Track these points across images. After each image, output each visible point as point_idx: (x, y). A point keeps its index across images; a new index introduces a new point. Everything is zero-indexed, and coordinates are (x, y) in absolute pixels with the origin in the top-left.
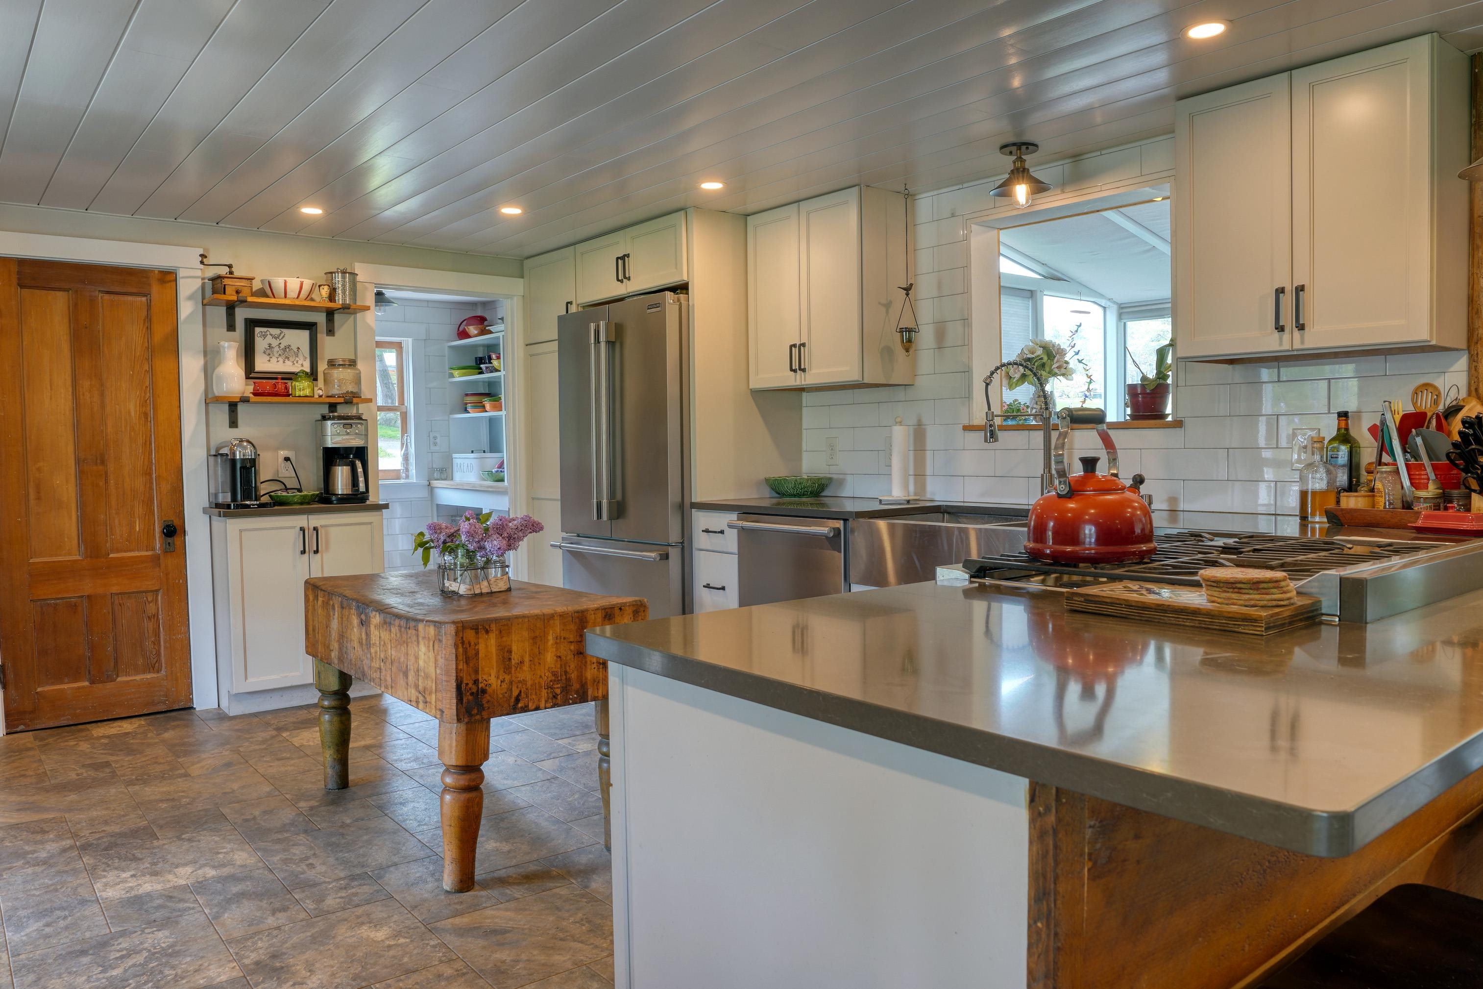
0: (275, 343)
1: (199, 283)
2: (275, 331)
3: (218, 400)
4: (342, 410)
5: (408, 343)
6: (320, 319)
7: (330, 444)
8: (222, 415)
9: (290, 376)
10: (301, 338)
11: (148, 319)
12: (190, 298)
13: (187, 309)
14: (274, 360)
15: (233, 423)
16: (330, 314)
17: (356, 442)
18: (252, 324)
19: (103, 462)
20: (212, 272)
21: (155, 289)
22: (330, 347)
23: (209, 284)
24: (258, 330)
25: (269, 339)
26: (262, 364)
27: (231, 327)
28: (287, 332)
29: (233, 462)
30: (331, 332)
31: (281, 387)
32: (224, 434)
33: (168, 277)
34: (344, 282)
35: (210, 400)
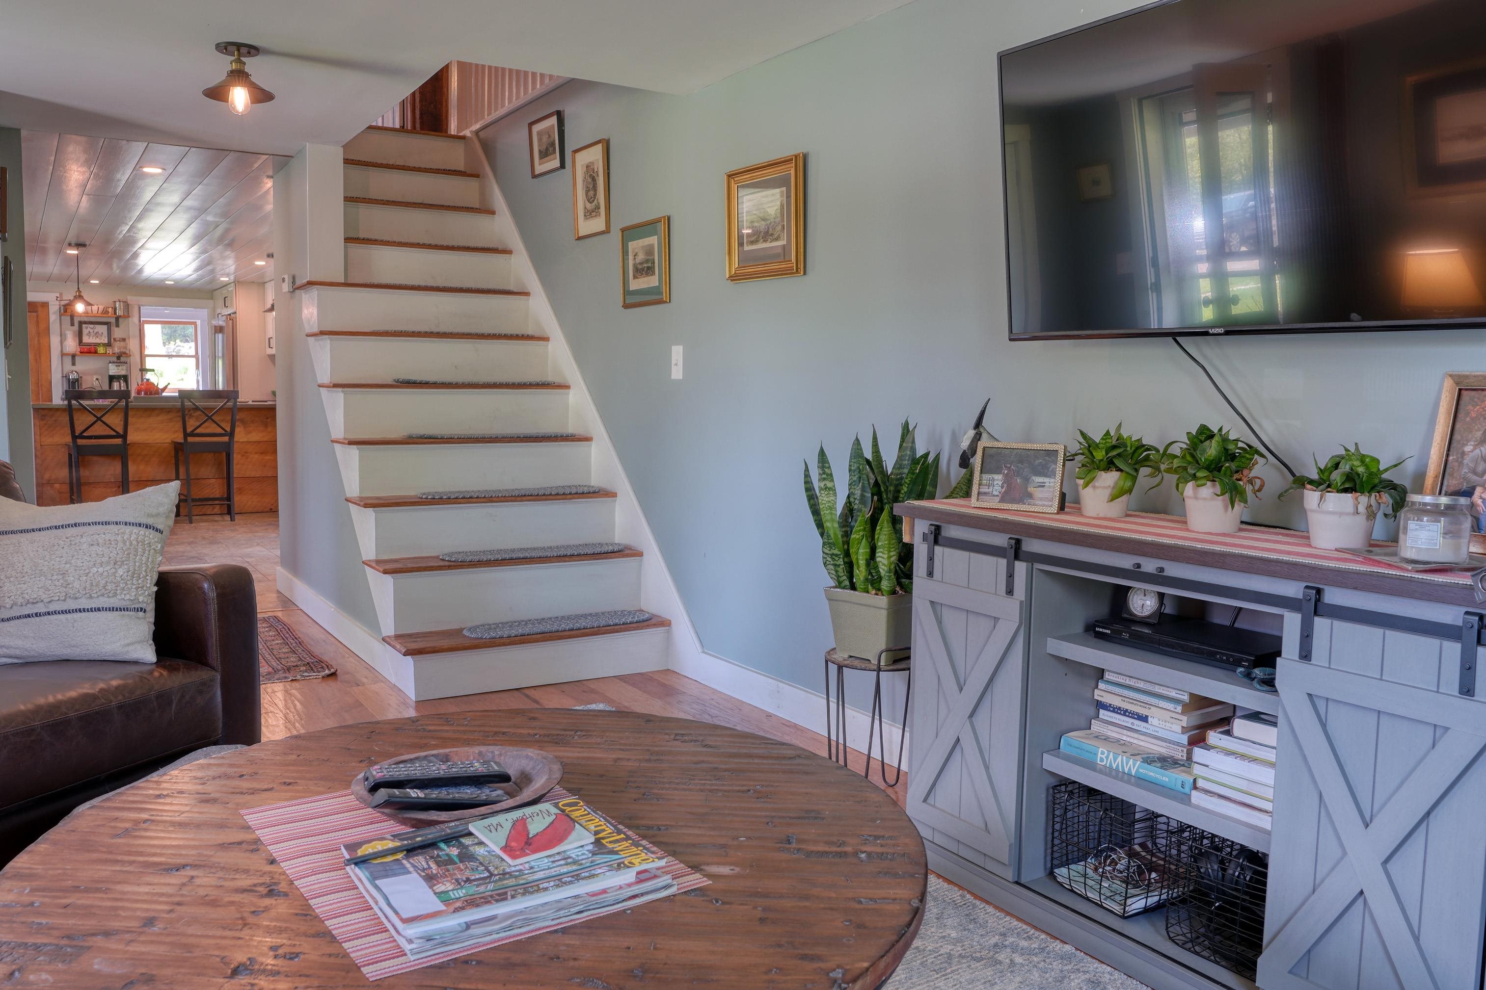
0: (91, 331)
1: (57, 307)
2: (92, 326)
3: (67, 354)
4: (122, 359)
6: (113, 320)
7: (111, 374)
8: (68, 360)
9: (98, 345)
10: (103, 329)
11: (38, 322)
12: (54, 313)
13: (53, 317)
14: (91, 338)
15: (74, 364)
16: (117, 319)
17: (123, 373)
18: (81, 323)
20: (63, 303)
21: (40, 309)
22: (117, 333)
23: (62, 308)
24: (84, 326)
25: (89, 329)
26: (86, 339)
27: (72, 324)
28: (97, 326)
29: (69, 380)
30: (117, 326)
31: (93, 350)
32: (68, 367)
33: (45, 305)
34: (120, 305)
35: (63, 355)
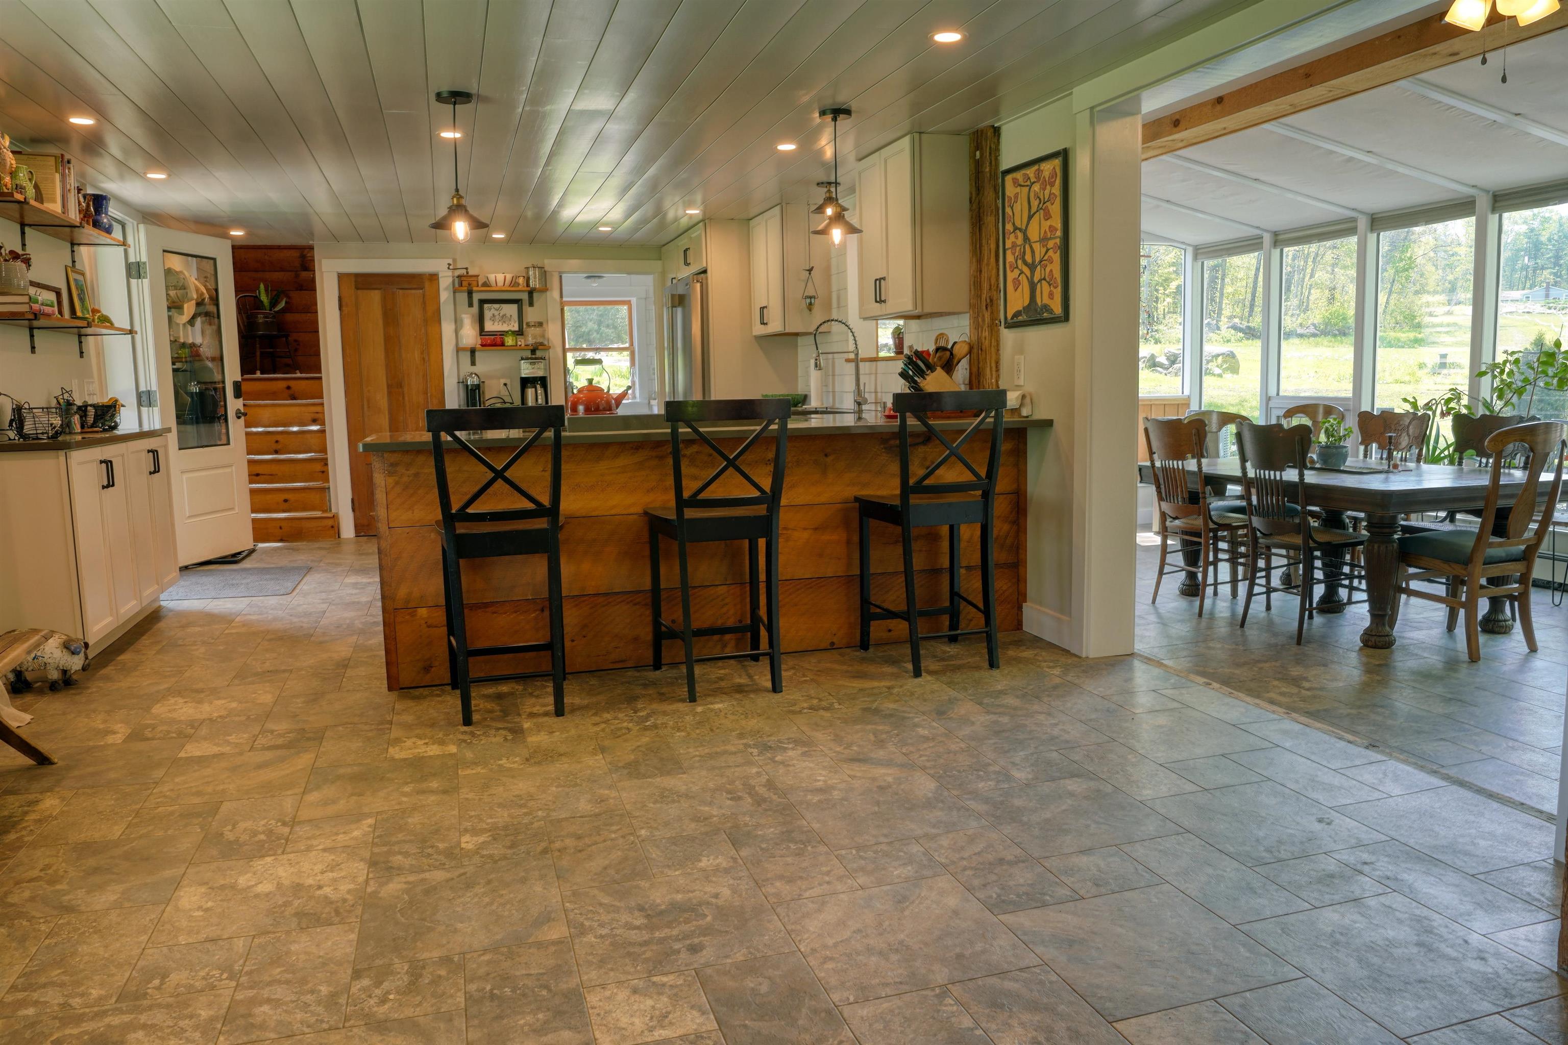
0: (496, 313)
1: (450, 280)
2: (496, 306)
3: (464, 349)
4: (539, 354)
5: (634, 301)
6: (525, 297)
7: (523, 376)
8: (466, 358)
9: (503, 333)
10: (512, 309)
11: (424, 303)
12: (446, 289)
13: (445, 295)
14: (496, 323)
15: (473, 363)
16: (531, 293)
17: (540, 374)
18: (482, 302)
19: (401, 387)
20: (457, 273)
21: (427, 284)
22: (531, 315)
23: (457, 281)
24: (486, 306)
25: (493, 311)
26: (489, 326)
27: (471, 305)
28: (504, 306)
29: (467, 386)
30: (531, 304)
31: (498, 341)
32: (466, 367)
33: (433, 277)
34: (535, 273)
35: (459, 350)
